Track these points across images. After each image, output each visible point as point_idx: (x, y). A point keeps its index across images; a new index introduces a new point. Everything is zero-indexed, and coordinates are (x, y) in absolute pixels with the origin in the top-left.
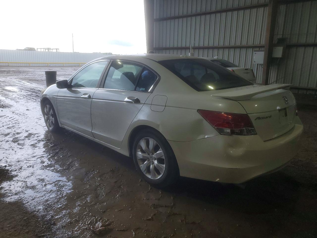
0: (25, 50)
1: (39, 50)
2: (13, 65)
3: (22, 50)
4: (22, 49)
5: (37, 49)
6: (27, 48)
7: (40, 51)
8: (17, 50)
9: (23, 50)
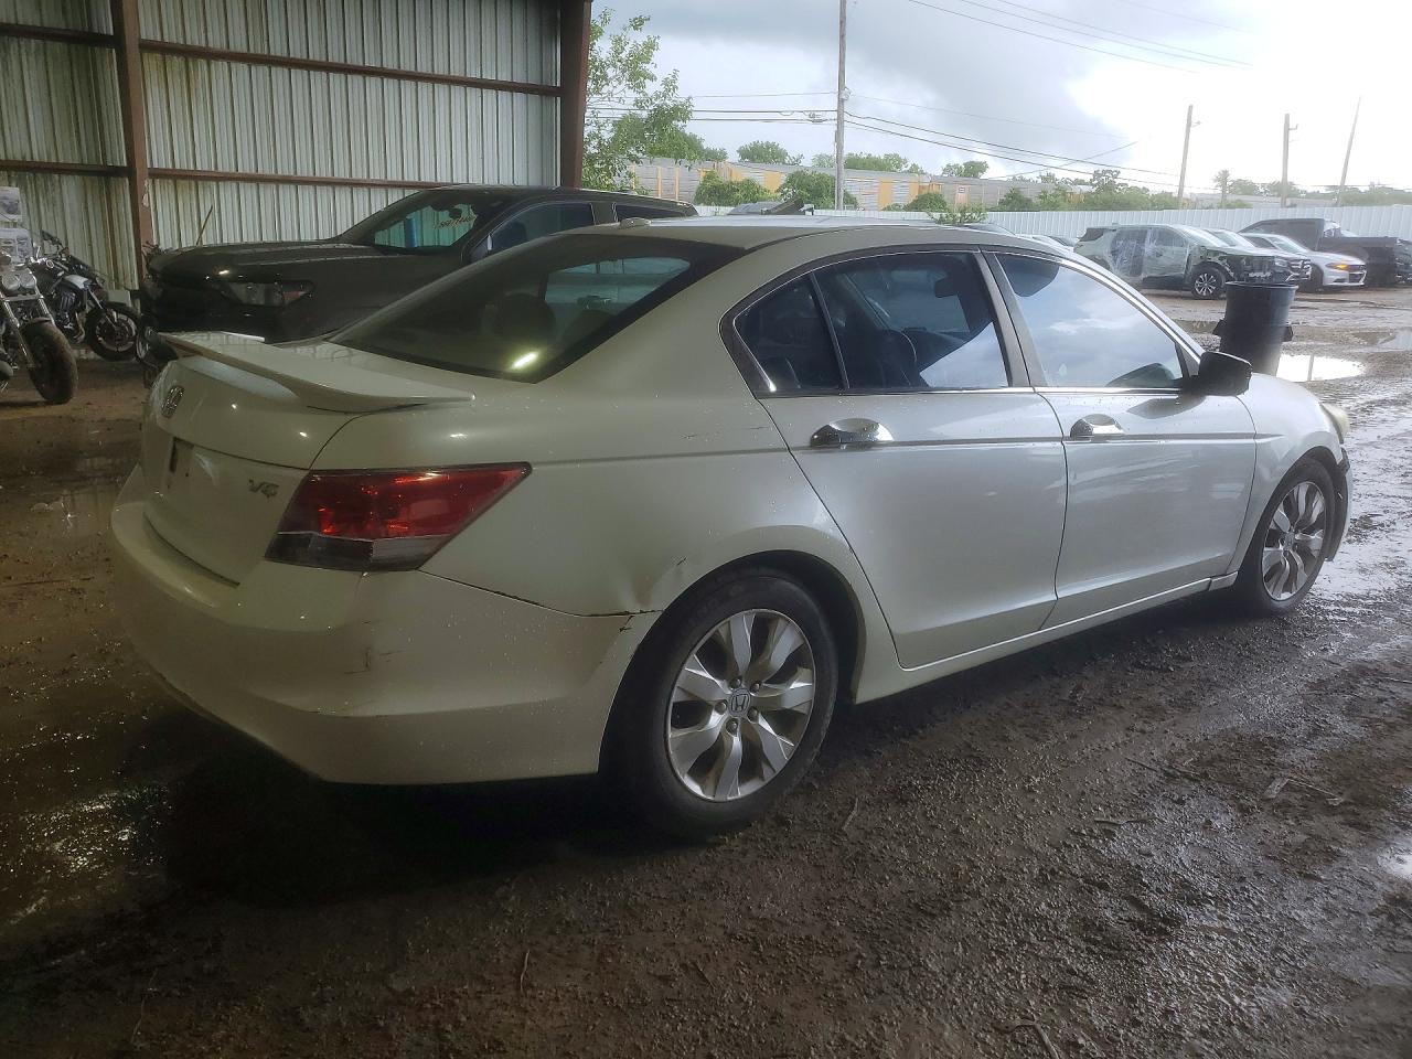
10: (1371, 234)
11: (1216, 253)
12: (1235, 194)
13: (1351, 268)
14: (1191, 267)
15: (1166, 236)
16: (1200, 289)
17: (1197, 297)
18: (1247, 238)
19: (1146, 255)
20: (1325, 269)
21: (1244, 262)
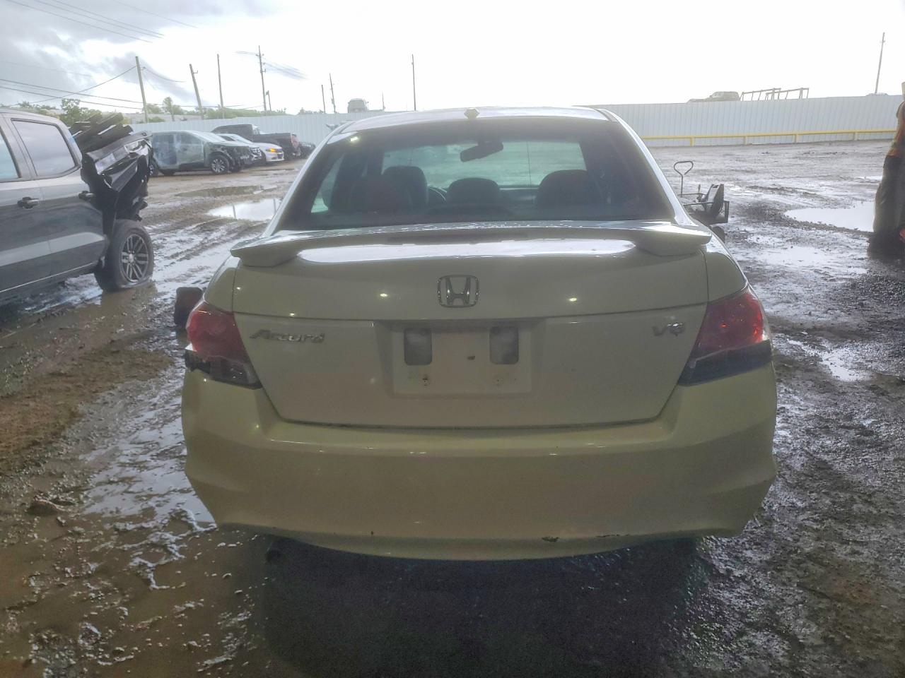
0: (711, 99)
1: (747, 98)
2: (671, 145)
3: (702, 100)
4: (704, 98)
5: (743, 93)
6: (716, 93)
7: (750, 100)
8: (692, 101)
9: (707, 100)
10: (279, 132)
11: (219, 146)
12: (205, 114)
13: (277, 151)
14: (206, 156)
15: (186, 138)
16: (215, 168)
17: (215, 174)
18: (222, 137)
19: (177, 151)
20: (265, 152)
21: (235, 150)
